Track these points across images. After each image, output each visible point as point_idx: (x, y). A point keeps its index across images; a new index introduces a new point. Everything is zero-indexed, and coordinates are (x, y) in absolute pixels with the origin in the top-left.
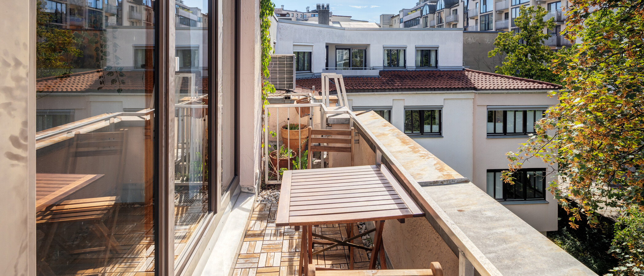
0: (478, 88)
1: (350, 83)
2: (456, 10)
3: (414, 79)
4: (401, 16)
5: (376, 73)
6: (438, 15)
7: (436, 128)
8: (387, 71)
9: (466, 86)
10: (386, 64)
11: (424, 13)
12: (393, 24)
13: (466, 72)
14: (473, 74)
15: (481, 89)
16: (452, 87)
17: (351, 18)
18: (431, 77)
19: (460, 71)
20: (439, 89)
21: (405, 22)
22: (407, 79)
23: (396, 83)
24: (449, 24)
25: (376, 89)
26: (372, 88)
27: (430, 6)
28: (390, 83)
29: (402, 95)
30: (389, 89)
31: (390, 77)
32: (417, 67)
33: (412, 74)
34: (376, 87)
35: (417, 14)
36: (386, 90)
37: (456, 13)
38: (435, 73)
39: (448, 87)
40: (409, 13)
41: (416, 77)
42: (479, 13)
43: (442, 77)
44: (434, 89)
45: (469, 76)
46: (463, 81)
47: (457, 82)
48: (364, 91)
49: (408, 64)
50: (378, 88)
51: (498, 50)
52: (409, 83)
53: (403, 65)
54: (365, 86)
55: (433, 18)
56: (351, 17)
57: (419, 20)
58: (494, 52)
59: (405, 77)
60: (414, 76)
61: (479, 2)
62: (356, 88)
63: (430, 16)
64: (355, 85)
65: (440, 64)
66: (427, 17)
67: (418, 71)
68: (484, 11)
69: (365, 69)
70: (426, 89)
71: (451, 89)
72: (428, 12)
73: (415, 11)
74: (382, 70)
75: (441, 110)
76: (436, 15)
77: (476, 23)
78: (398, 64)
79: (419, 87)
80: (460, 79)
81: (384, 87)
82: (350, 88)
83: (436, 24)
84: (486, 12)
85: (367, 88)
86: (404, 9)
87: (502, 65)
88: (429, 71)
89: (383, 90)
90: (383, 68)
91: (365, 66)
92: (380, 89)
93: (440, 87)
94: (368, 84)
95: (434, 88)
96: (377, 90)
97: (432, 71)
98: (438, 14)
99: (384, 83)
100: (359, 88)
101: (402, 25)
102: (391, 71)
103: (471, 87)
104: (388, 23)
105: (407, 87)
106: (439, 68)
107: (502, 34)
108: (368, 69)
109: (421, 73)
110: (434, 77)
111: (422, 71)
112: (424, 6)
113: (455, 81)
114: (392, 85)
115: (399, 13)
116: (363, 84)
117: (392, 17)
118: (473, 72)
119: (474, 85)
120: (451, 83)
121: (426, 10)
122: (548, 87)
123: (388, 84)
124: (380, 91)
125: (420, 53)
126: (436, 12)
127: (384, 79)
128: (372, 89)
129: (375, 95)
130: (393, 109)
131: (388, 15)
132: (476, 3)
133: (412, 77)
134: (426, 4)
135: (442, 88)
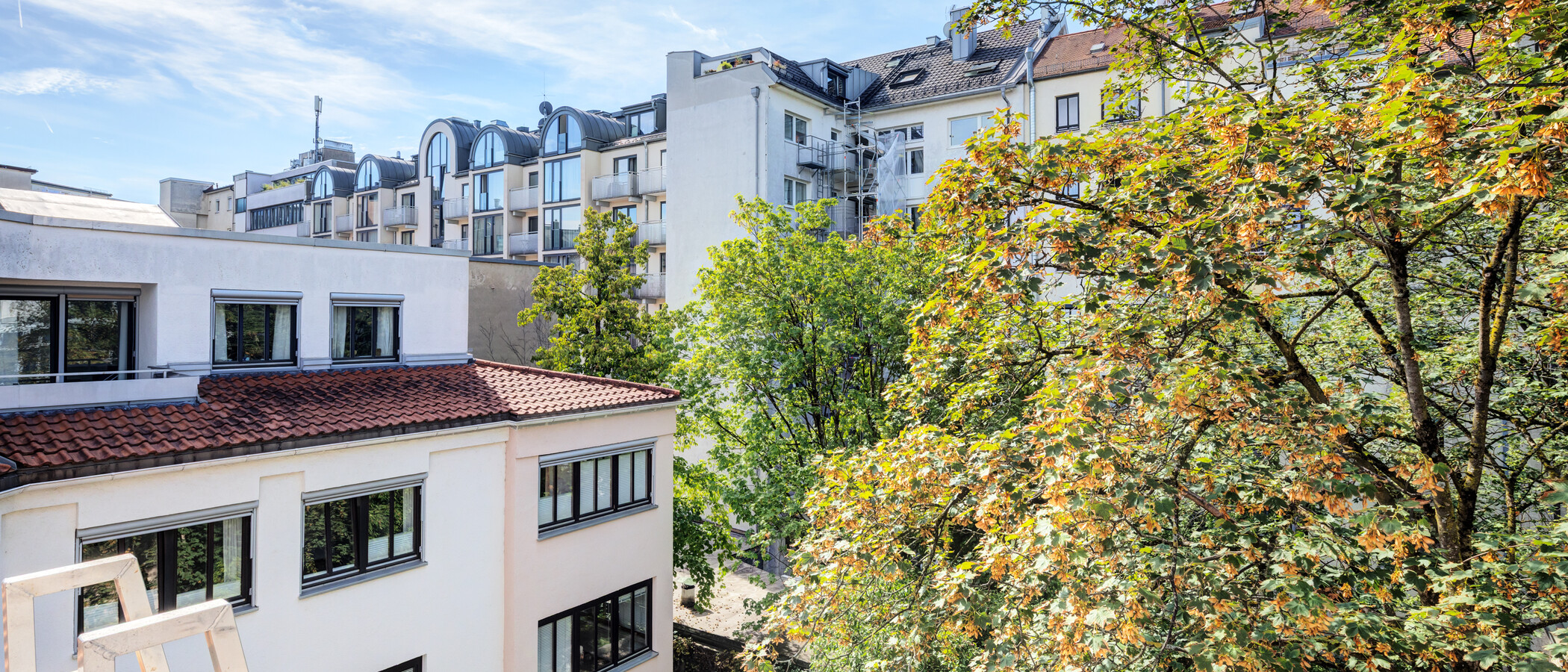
0: (519, 413)
1: (64, 437)
2: (412, 196)
3: (333, 400)
4: (240, 191)
5: (185, 388)
6: (360, 202)
7: (404, 543)
8: (228, 379)
9: (489, 410)
10: (222, 355)
11: (318, 192)
12: (209, 214)
13: (479, 369)
14: (497, 373)
15: (527, 416)
16: (453, 417)
17: (34, 177)
18: (384, 389)
19: (461, 365)
20: (416, 427)
21: (252, 211)
22: (307, 402)
23: (270, 421)
24: (392, 229)
25: (192, 449)
26: (171, 447)
27: (335, 175)
28: (246, 420)
29: (296, 457)
30: (244, 443)
31: (243, 401)
32: (335, 359)
33: (320, 382)
34: (190, 444)
35: (296, 192)
36: (235, 450)
37: (412, 203)
38: (393, 374)
39: (442, 418)
40: (267, 186)
41: (337, 393)
42: (471, 210)
43: (416, 387)
44: (403, 428)
45: (489, 380)
46: (476, 394)
47: (462, 399)
48: (136, 462)
49: (305, 352)
50: (198, 445)
51: (541, 308)
52: (318, 416)
53: (287, 355)
54: (141, 444)
55: (345, 209)
56: (34, 171)
57: (301, 208)
58: (532, 313)
59: (299, 396)
60: (329, 388)
61: (471, 184)
62: (98, 455)
63: (338, 203)
64: (90, 444)
65: (407, 349)
66: (328, 203)
67: (340, 373)
68: (483, 208)
69: (131, 377)
70: (378, 431)
71: (450, 423)
72: (330, 192)
73: (287, 184)
74: (208, 373)
75: (420, 487)
76: (353, 201)
77: (464, 235)
78: (269, 356)
79: (355, 427)
80: (466, 390)
81: (225, 440)
82: (68, 457)
83: (355, 226)
84: (487, 210)
85: (152, 448)
86: (252, 173)
87: (549, 345)
88: (374, 370)
89: (219, 452)
90: (209, 367)
91: (131, 364)
92: (209, 448)
93: (418, 420)
94: (151, 433)
95: (402, 424)
96: (195, 455)
97: (385, 370)
98: (360, 199)
99: (221, 425)
100: (111, 453)
101: (242, 221)
102: (241, 378)
103: (501, 412)
104: (192, 207)
105: (312, 431)
106: (403, 361)
107: (550, 270)
108: (144, 376)
109: (352, 378)
110: (395, 389)
111: (352, 371)
112: (317, 173)
113: (457, 396)
114: (254, 427)
115: (232, 183)
116: (131, 434)
117: (205, 192)
118: (496, 367)
119: (507, 404)
120: (447, 403)
121: (324, 185)
122: (657, 397)
123: (239, 424)
124: (208, 454)
125: (343, 318)
126: (355, 195)
127: (221, 410)
128: (173, 451)
129: (189, 471)
130: (259, 509)
131: (190, 184)
132: (463, 185)
133: (324, 395)
134: (322, 168)
135: (425, 421)
